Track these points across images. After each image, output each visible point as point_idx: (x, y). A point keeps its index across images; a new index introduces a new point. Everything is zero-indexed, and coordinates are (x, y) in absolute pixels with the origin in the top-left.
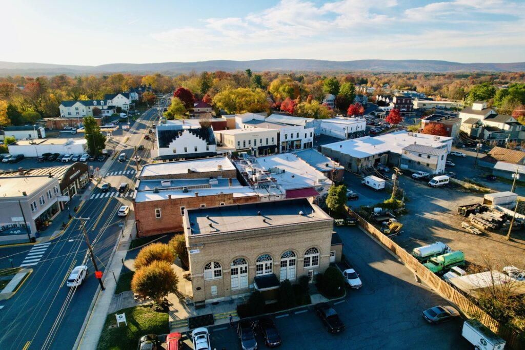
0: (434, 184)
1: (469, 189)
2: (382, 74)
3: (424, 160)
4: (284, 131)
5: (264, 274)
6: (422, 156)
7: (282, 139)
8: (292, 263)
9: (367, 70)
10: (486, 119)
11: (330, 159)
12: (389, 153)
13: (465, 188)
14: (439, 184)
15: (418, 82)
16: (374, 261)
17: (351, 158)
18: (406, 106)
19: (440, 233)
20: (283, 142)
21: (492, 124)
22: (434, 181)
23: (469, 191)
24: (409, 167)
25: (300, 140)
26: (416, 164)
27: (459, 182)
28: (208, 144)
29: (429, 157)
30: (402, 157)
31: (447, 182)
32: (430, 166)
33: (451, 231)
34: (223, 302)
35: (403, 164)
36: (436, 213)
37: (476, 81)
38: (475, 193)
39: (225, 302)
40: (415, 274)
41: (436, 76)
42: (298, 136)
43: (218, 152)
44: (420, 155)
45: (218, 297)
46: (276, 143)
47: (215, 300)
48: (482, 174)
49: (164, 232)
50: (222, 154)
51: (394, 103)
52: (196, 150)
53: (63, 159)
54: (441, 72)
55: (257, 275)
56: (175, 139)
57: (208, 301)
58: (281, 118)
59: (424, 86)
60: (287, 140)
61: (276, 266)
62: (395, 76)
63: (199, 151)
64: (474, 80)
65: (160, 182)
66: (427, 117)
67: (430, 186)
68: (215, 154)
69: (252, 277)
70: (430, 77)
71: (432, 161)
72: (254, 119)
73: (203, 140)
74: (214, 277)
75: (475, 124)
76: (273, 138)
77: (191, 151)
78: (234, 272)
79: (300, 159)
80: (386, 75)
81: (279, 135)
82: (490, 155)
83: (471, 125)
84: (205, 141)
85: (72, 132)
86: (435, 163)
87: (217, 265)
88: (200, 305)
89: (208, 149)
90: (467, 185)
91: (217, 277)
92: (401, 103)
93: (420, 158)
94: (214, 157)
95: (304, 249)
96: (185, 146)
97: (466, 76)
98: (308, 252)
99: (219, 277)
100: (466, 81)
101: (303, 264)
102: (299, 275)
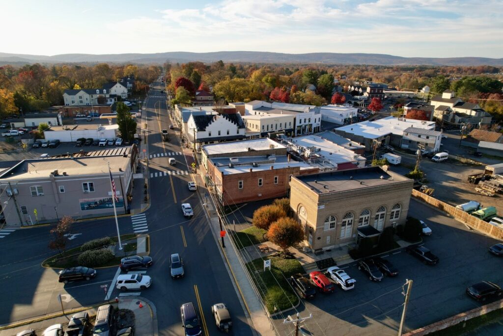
0: (437, 160)
1: (466, 163)
2: (335, 67)
3: (423, 140)
4: (298, 117)
5: (363, 226)
6: (421, 137)
7: (298, 124)
8: (382, 216)
9: (320, 62)
10: (455, 106)
11: (350, 140)
12: (391, 135)
13: (462, 163)
14: (441, 159)
15: (373, 74)
16: (430, 217)
17: (365, 138)
18: (379, 95)
19: (464, 196)
20: (298, 127)
21: (461, 110)
22: (437, 157)
23: (466, 165)
24: (409, 147)
25: (311, 125)
26: (416, 144)
27: (456, 158)
28: (239, 128)
29: (428, 138)
30: (403, 138)
31: (446, 158)
32: (428, 145)
33: (470, 195)
34: (334, 249)
35: (404, 144)
36: (451, 182)
37: (422, 73)
38: (472, 166)
39: (335, 249)
40: (466, 224)
41: (385, 68)
42: (309, 121)
43: (247, 135)
44: (419, 136)
45: (330, 245)
46: (292, 127)
47: (328, 248)
48: (468, 152)
49: (244, 201)
50: (249, 137)
51: (368, 93)
52: (228, 133)
53: (100, 143)
54: (388, 65)
55: (359, 227)
56: (211, 124)
57: (325, 249)
58: (284, 106)
59: (379, 77)
60: (301, 124)
61: (373, 218)
62: (349, 68)
63: (231, 134)
64: (421, 73)
65: (229, 159)
66: (407, 105)
67: (434, 161)
68: (244, 137)
69: (355, 228)
70: (380, 70)
71: (430, 141)
72: (262, 106)
73: (235, 124)
74: (329, 229)
75: (446, 110)
76: (290, 123)
77: (224, 134)
78: (344, 224)
79: (326, 140)
80: (339, 67)
81: (295, 119)
82: (471, 136)
83: (442, 112)
84: (236, 125)
85: (87, 119)
86: (434, 143)
87: (333, 219)
88: (319, 252)
89: (238, 133)
90: (463, 160)
91: (332, 229)
92: (374, 93)
93: (419, 138)
94: (244, 139)
95: (392, 205)
96: (219, 130)
97: (411, 69)
98: (394, 208)
99: (333, 228)
100: (412, 74)
101: (390, 217)
102: (386, 227)
